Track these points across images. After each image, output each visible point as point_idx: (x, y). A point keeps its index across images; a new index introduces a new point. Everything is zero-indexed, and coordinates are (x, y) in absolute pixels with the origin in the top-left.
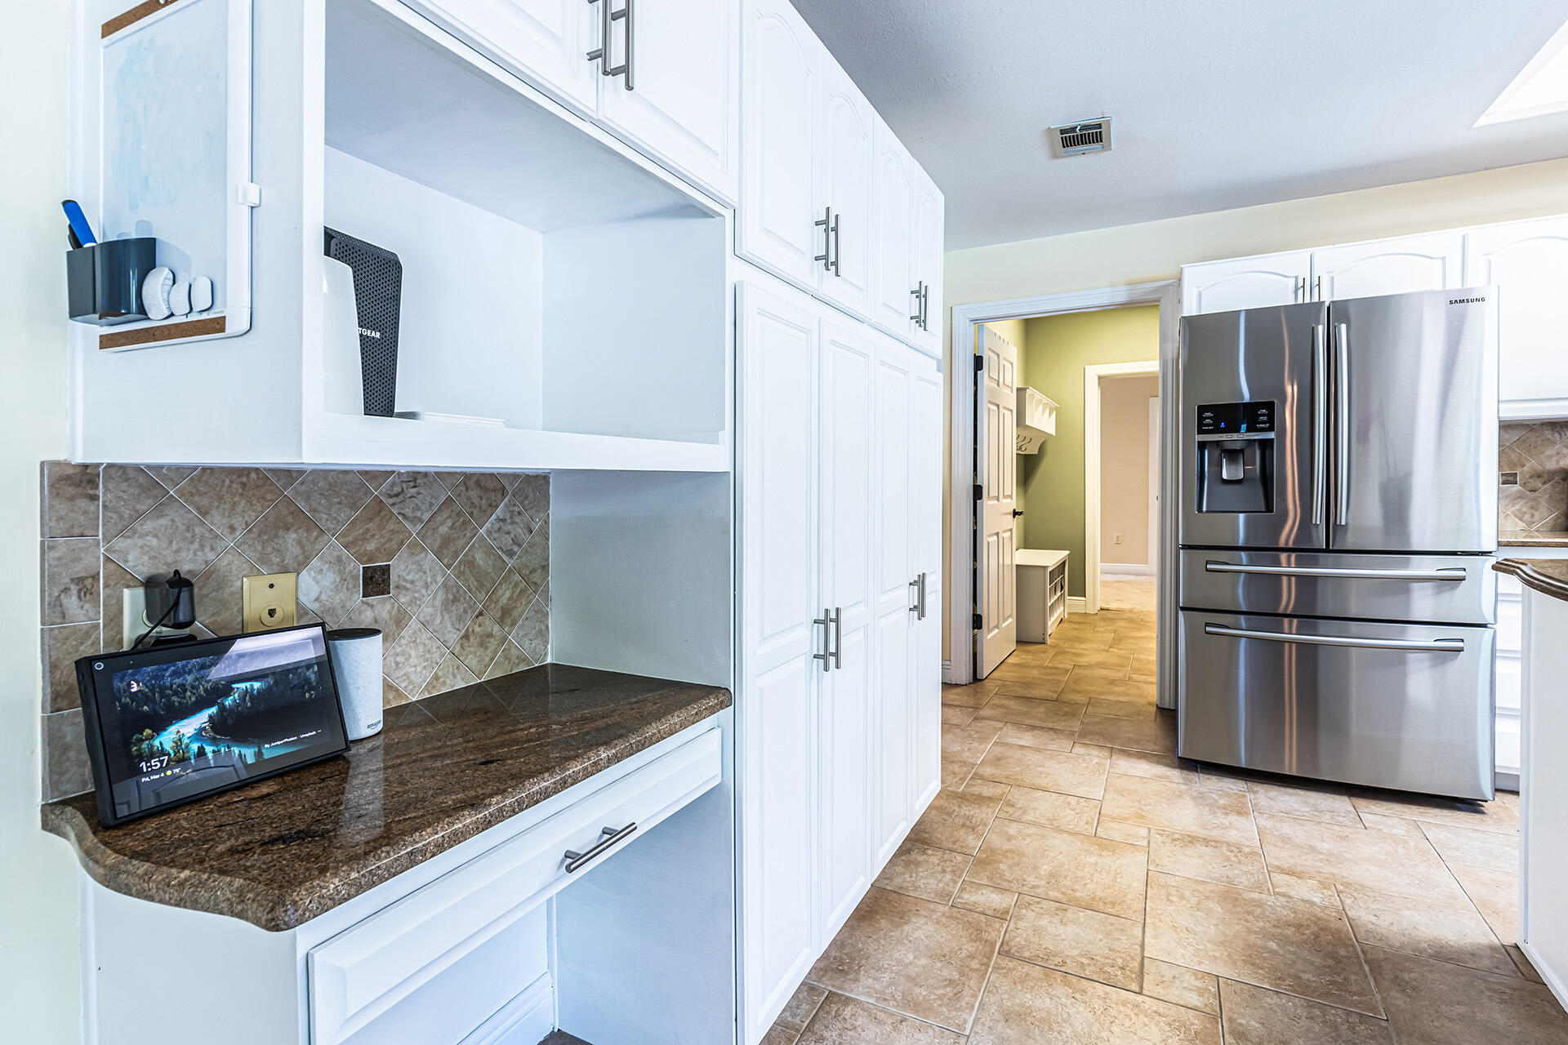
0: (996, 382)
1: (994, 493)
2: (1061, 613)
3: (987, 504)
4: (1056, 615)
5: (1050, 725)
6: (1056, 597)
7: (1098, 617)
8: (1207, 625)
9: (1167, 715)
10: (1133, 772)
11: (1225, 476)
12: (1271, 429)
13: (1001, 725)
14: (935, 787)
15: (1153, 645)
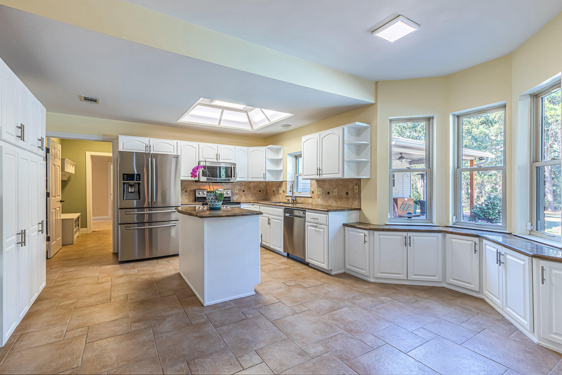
0: (54, 157)
1: (54, 195)
2: (78, 234)
3: (52, 198)
4: (76, 235)
5: (79, 264)
6: (76, 229)
7: (91, 234)
8: (126, 227)
9: (116, 254)
10: (107, 268)
11: (129, 191)
12: (140, 180)
13: (61, 268)
14: (44, 284)
15: (111, 239)
